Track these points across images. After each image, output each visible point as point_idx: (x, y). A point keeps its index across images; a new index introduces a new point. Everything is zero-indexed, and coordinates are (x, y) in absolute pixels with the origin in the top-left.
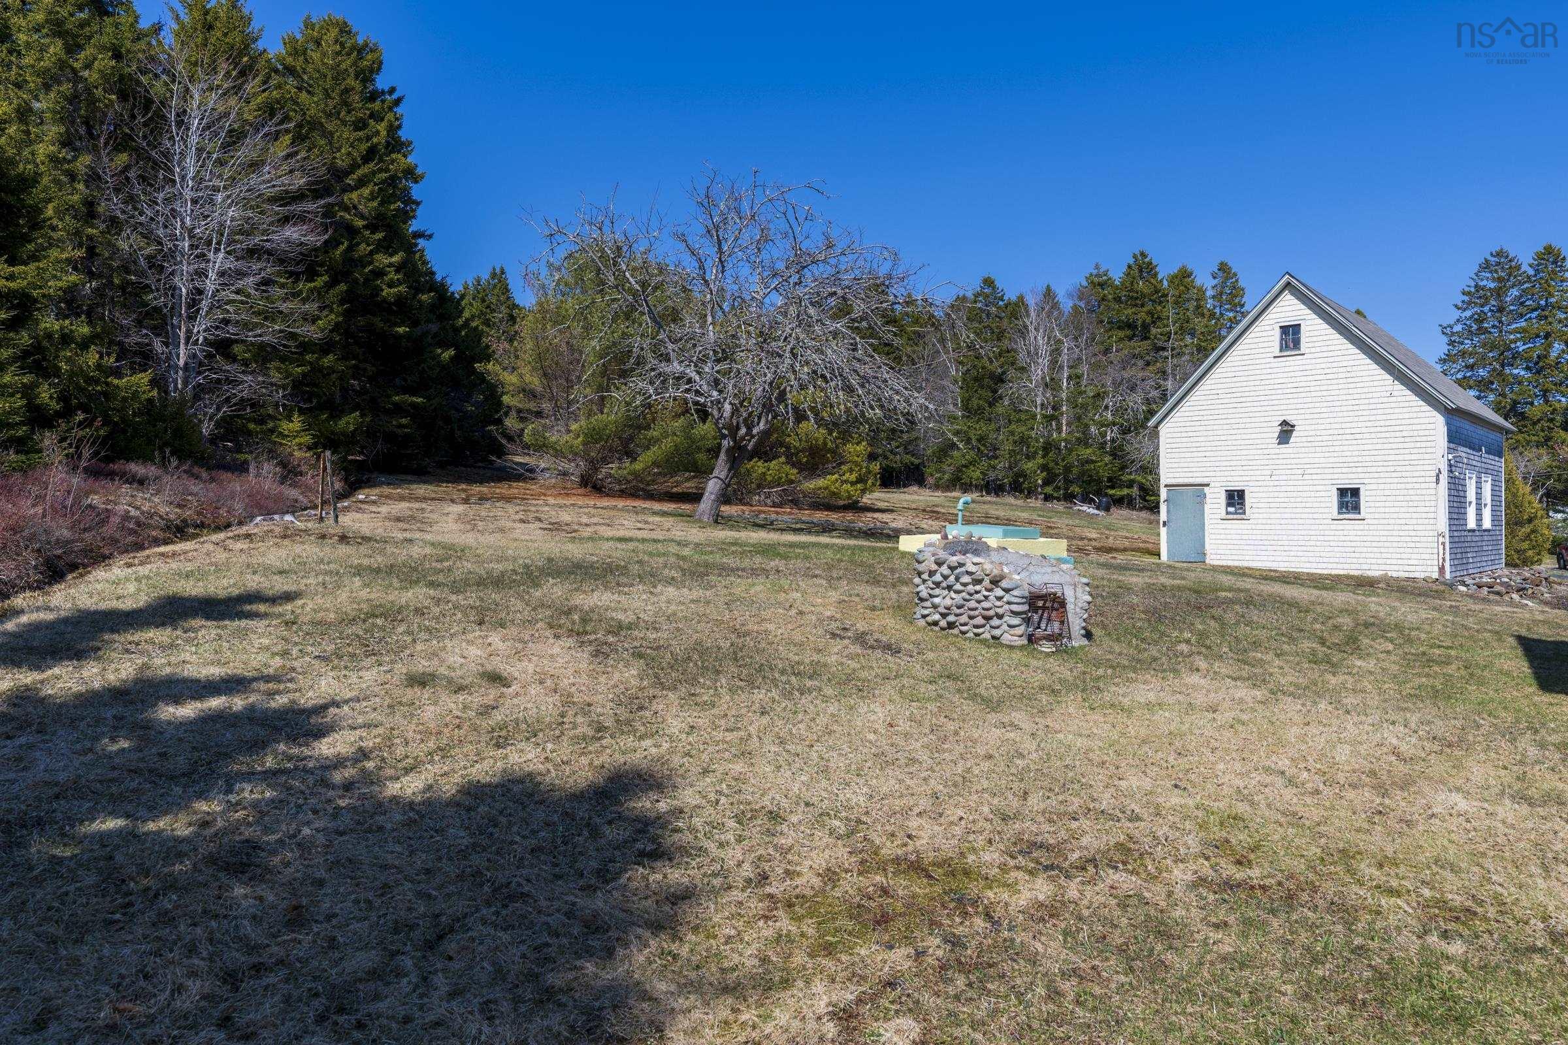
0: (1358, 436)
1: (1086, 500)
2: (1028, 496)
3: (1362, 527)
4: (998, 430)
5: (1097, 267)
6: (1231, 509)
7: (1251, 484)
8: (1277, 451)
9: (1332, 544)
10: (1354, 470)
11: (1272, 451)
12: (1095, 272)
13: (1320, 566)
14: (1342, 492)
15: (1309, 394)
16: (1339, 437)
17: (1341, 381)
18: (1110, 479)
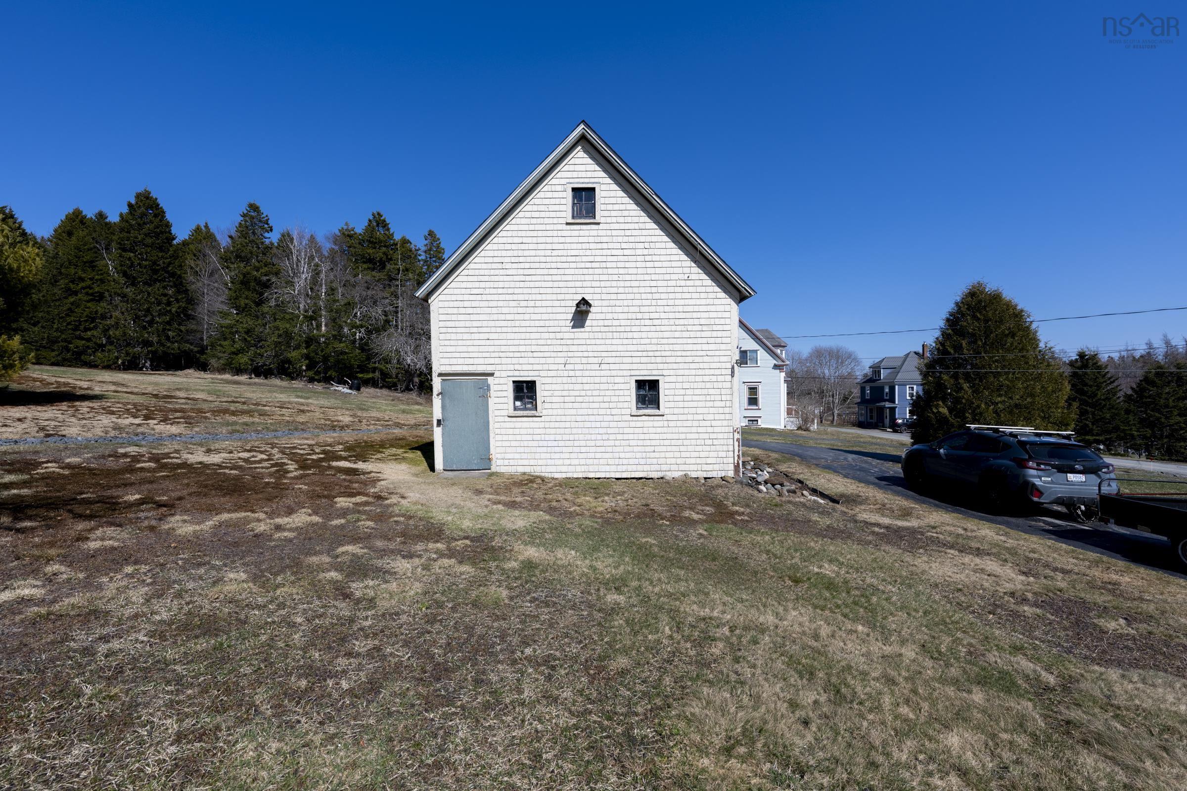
0: (656, 322)
1: (341, 382)
2: (293, 379)
3: (660, 424)
4: (265, 325)
5: (347, 224)
6: (518, 403)
7: (542, 373)
8: (572, 336)
9: (632, 443)
10: (653, 360)
11: (566, 336)
12: (345, 227)
13: (620, 468)
14: (640, 384)
15: (605, 271)
16: (637, 323)
17: (639, 258)
18: (359, 366)
